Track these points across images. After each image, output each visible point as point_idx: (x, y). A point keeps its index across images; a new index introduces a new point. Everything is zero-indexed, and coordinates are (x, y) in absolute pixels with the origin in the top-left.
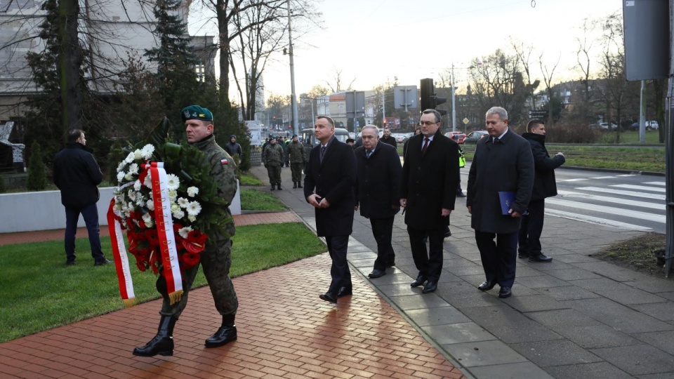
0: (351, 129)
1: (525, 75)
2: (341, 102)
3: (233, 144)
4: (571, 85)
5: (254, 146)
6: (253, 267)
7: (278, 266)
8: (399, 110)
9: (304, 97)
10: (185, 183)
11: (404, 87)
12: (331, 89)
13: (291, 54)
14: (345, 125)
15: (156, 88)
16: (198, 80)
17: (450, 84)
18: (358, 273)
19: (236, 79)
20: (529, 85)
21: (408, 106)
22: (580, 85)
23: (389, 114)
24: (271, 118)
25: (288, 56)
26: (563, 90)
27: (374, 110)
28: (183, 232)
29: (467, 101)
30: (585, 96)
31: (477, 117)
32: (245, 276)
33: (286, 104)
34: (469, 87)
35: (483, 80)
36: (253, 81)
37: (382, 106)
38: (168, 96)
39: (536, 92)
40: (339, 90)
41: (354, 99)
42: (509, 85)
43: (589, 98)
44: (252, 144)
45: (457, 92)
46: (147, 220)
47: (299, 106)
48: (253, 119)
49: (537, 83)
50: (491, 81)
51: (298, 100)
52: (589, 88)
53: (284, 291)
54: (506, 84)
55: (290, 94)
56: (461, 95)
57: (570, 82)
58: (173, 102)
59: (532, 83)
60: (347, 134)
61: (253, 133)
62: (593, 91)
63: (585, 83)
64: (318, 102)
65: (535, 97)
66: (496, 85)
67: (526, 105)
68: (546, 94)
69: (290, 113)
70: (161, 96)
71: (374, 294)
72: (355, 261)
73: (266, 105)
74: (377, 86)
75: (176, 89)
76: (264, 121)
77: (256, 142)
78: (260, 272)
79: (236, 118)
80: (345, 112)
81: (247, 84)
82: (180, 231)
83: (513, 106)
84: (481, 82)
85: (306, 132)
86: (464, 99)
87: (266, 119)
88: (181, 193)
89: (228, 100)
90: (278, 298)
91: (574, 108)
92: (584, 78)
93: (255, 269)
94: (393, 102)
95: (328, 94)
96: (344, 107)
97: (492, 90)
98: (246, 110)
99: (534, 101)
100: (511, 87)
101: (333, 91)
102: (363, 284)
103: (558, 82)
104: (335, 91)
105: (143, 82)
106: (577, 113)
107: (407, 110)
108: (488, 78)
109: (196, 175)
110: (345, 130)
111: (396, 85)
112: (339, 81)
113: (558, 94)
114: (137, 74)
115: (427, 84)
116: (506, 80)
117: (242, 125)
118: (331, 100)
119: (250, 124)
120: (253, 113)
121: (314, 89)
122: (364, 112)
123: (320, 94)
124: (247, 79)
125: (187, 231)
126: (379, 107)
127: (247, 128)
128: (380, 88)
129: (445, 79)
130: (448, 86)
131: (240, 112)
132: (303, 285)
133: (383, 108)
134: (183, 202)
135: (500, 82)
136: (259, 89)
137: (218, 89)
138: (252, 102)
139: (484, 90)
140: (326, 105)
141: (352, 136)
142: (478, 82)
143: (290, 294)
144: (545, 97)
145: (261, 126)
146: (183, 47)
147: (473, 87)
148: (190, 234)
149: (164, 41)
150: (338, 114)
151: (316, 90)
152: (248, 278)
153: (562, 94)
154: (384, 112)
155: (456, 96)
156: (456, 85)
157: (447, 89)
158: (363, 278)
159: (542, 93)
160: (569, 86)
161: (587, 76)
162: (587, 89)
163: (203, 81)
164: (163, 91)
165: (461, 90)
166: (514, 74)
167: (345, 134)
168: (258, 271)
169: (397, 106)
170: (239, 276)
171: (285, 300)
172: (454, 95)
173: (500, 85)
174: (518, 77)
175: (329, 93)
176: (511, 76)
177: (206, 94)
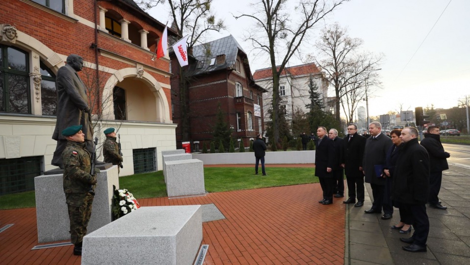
13: (367, 100)
25: (365, 101)
64: (391, 118)
104: (399, 112)
114: (300, 114)
118: (397, 117)
123: (391, 114)
140: (394, 119)
146: (319, 102)
149: (312, 101)
175: (396, 114)
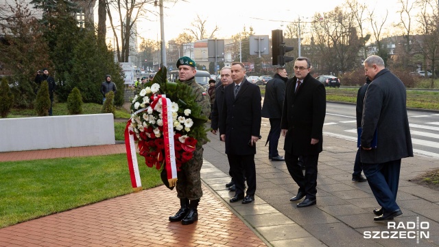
0: (212, 71)
1: (358, 29)
2: (203, 49)
3: (109, 82)
4: (396, 39)
5: (127, 85)
6: (124, 190)
7: (147, 189)
8: (253, 56)
9: (172, 43)
10: (182, 107)
11: (258, 36)
12: (196, 36)
13: (161, 6)
14: (208, 68)
15: (41, 33)
16: (79, 26)
17: (297, 35)
18: (217, 195)
19: (112, 25)
20: (362, 38)
21: (261, 52)
22: (402, 39)
23: (245, 59)
24: (143, 61)
26: (389, 43)
27: (233, 56)
28: (182, 139)
29: (310, 50)
30: (407, 49)
31: (319, 64)
32: (118, 198)
33: (156, 49)
34: (312, 39)
35: (324, 33)
36: (128, 29)
37: (239, 52)
38: (51, 39)
39: (368, 44)
40: (202, 38)
41: (215, 46)
42: (346, 37)
43: (410, 50)
44: (125, 83)
45: (303, 42)
46: (157, 132)
47: (168, 50)
48: (127, 61)
49: (368, 37)
50: (331, 34)
51: (167, 46)
52: (410, 42)
53: (152, 211)
54: (343, 37)
55: (160, 40)
56: (306, 45)
57: (395, 37)
58: (55, 44)
59: (364, 36)
60: (209, 76)
61: (126, 73)
62: (413, 45)
63: (407, 37)
64: (185, 48)
65: (367, 48)
66: (335, 37)
67: (360, 55)
68: (375, 46)
69: (160, 56)
70: (45, 39)
71: (230, 213)
72: (214, 185)
73: (139, 50)
74: (235, 35)
75: (59, 34)
76: (137, 64)
77: (129, 81)
78: (132, 195)
79: (112, 60)
80: (207, 57)
81: (122, 30)
82: (180, 138)
83: (349, 56)
84: (323, 34)
85: (173, 73)
86: (309, 49)
87: (139, 62)
88: (180, 114)
89: (105, 44)
90: (147, 218)
91: (398, 58)
92: (406, 34)
93: (126, 192)
94: (249, 50)
95: (193, 41)
96: (207, 52)
97: (332, 42)
98: (121, 54)
99: (366, 51)
100: (347, 39)
101: (197, 39)
102: (219, 205)
103: (385, 37)
104: (199, 38)
105: (29, 27)
106: (400, 62)
107: (260, 57)
108: (328, 31)
109: (189, 102)
110: (207, 73)
111: (251, 35)
112: (202, 30)
113: (385, 47)
114: (23, 20)
115: (277, 35)
116: (343, 33)
117: (117, 66)
118: (195, 47)
119: (124, 66)
120: (127, 56)
121: (181, 36)
122: (223, 57)
123: (186, 41)
124: (122, 26)
125: (184, 138)
126: (236, 53)
127: (122, 69)
128: (238, 37)
129: (292, 31)
130: (295, 37)
131: (116, 55)
132: (169, 206)
133: (240, 54)
134: (182, 119)
135: (339, 35)
136: (133, 35)
137: (96, 34)
138: (126, 47)
139: (325, 41)
140: (191, 51)
141: (213, 77)
142: (320, 34)
143: (156, 214)
144: (375, 48)
145: (134, 67)
147: (316, 38)
148: (187, 140)
150: (201, 59)
151: (183, 38)
152: (121, 200)
153: (388, 46)
154: (241, 57)
155: (302, 45)
156: (302, 36)
157: (294, 39)
158: (221, 199)
159: (372, 45)
160: (394, 40)
161: (409, 32)
162: (408, 43)
163: (84, 27)
164: (47, 35)
165: (305, 40)
166: (349, 28)
167: (207, 76)
168: (129, 193)
169: (252, 52)
170: (112, 198)
171: (152, 219)
172: (300, 44)
173: (338, 37)
174: (353, 31)
176: (347, 30)
177: (86, 38)
